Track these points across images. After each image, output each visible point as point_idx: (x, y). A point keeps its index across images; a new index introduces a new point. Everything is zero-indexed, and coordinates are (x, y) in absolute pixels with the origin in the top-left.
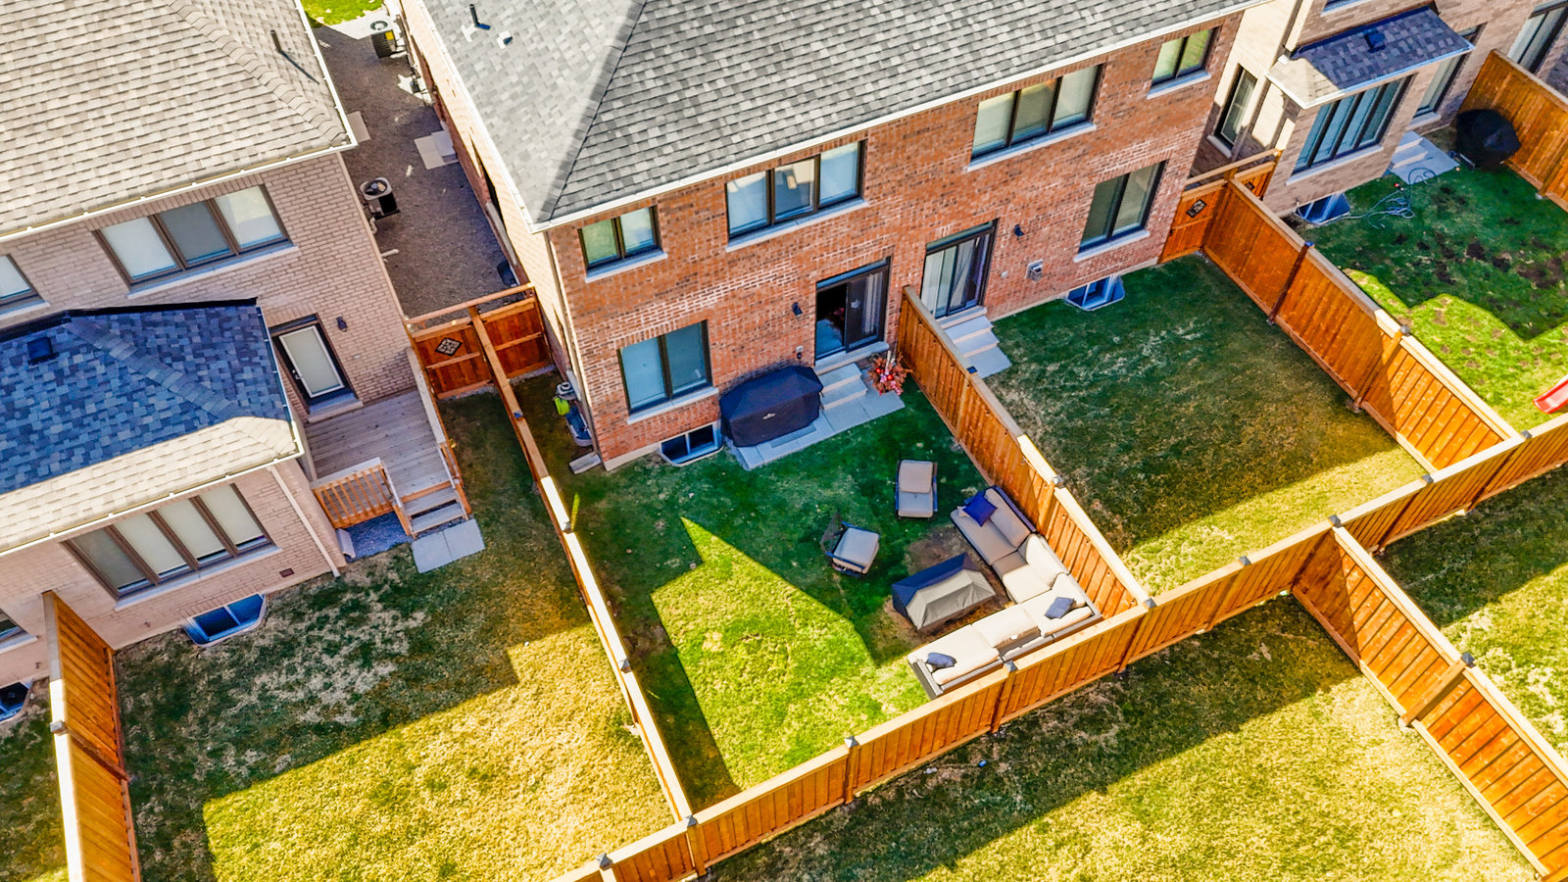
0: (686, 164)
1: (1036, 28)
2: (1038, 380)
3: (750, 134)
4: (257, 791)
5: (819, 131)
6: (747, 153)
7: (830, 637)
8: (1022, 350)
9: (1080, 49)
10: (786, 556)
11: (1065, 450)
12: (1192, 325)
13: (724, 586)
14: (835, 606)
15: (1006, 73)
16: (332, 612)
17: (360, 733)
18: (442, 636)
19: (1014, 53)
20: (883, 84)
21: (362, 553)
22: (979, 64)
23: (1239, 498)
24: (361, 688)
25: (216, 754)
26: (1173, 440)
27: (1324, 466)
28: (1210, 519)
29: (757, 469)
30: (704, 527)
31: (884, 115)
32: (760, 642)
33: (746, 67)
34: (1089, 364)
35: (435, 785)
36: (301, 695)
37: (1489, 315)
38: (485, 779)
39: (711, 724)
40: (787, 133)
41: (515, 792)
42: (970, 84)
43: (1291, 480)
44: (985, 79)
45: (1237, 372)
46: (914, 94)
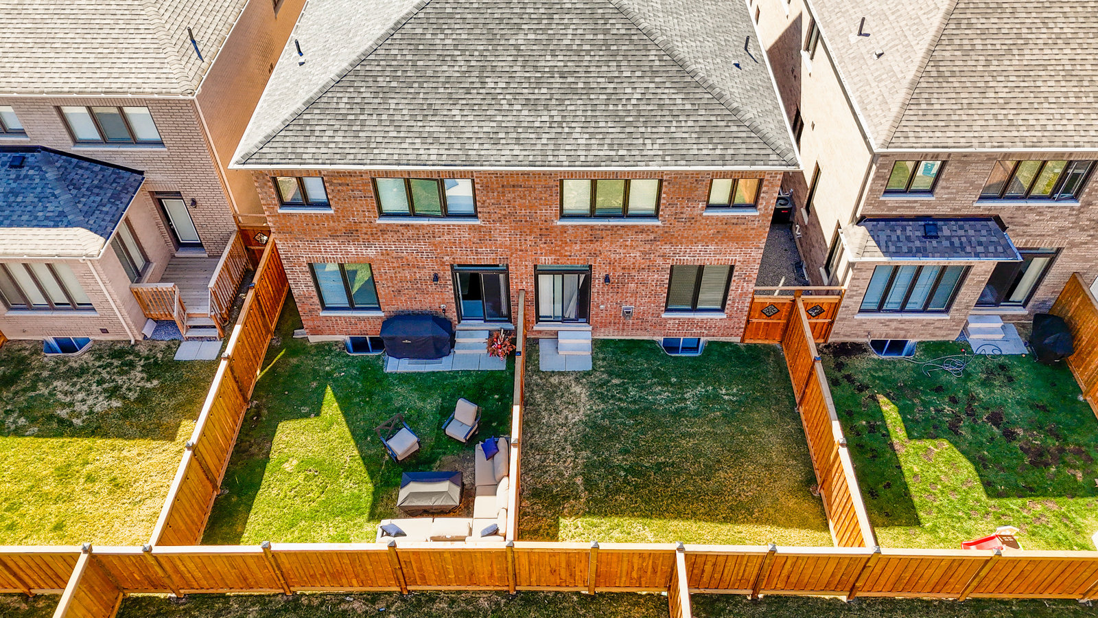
0: (338, 156)
1: (608, 141)
2: (601, 386)
3: (387, 151)
4: (9, 440)
5: (431, 163)
6: (378, 162)
7: (356, 491)
8: (605, 363)
9: (632, 163)
10: (367, 433)
11: (584, 436)
12: (735, 390)
13: (320, 434)
14: (372, 475)
15: (572, 164)
16: (116, 362)
17: (77, 433)
18: (158, 398)
19: (584, 153)
20: (486, 146)
21: (154, 337)
22: (556, 153)
23: (679, 515)
24: (97, 409)
25: (8, 412)
26: (662, 459)
27: (758, 521)
28: (647, 521)
29: (391, 373)
30: (335, 395)
31: (478, 165)
32: (315, 476)
33: (405, 112)
34: (642, 388)
35: (90, 478)
36: (68, 400)
37: (971, 468)
38: (116, 485)
39: (252, 512)
40: (410, 157)
41: (125, 501)
42: (543, 164)
43: (726, 520)
44: (555, 163)
45: (742, 432)
46: (503, 158)
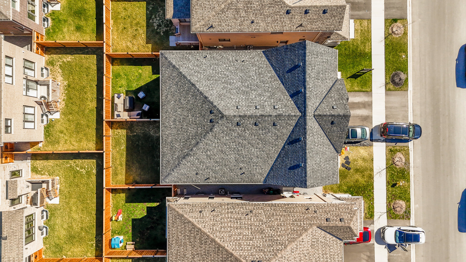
4: (145, 8)
7: (133, 86)
11: (146, 135)
13: (148, 76)
14: (136, 89)
18: (158, 36)
24: (154, 24)
25: (153, 4)
27: (126, 170)
28: (126, 148)
32: (137, 77)
35: (136, 30)
36: (157, 16)
41: (131, 39)
